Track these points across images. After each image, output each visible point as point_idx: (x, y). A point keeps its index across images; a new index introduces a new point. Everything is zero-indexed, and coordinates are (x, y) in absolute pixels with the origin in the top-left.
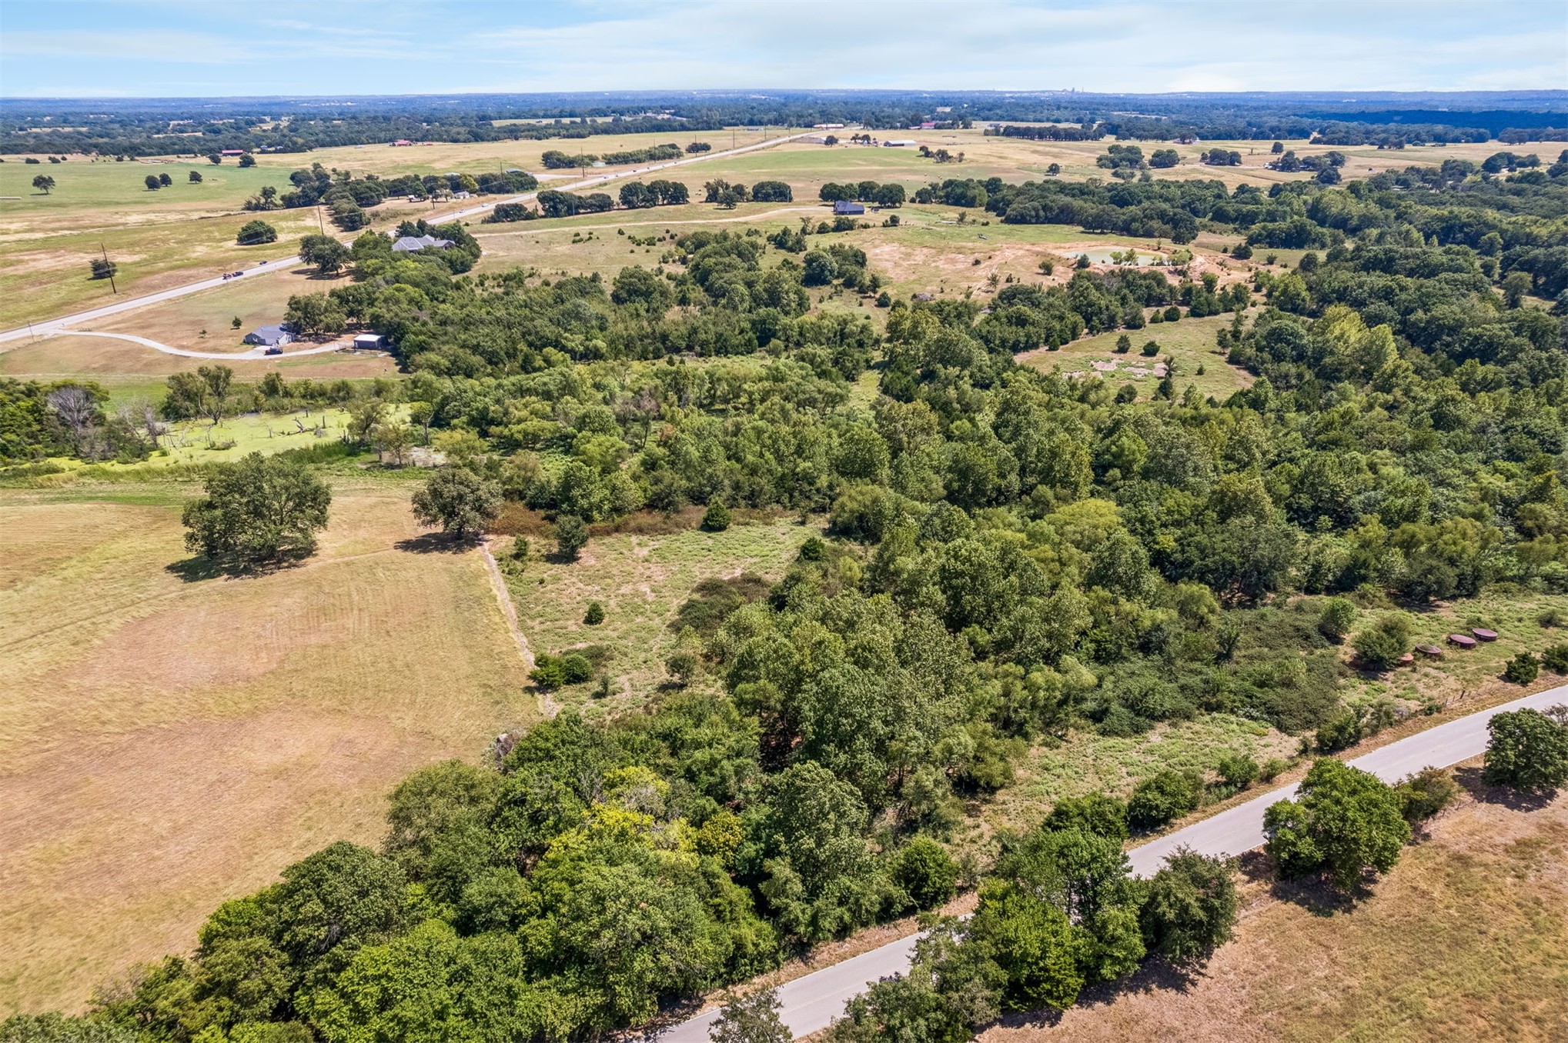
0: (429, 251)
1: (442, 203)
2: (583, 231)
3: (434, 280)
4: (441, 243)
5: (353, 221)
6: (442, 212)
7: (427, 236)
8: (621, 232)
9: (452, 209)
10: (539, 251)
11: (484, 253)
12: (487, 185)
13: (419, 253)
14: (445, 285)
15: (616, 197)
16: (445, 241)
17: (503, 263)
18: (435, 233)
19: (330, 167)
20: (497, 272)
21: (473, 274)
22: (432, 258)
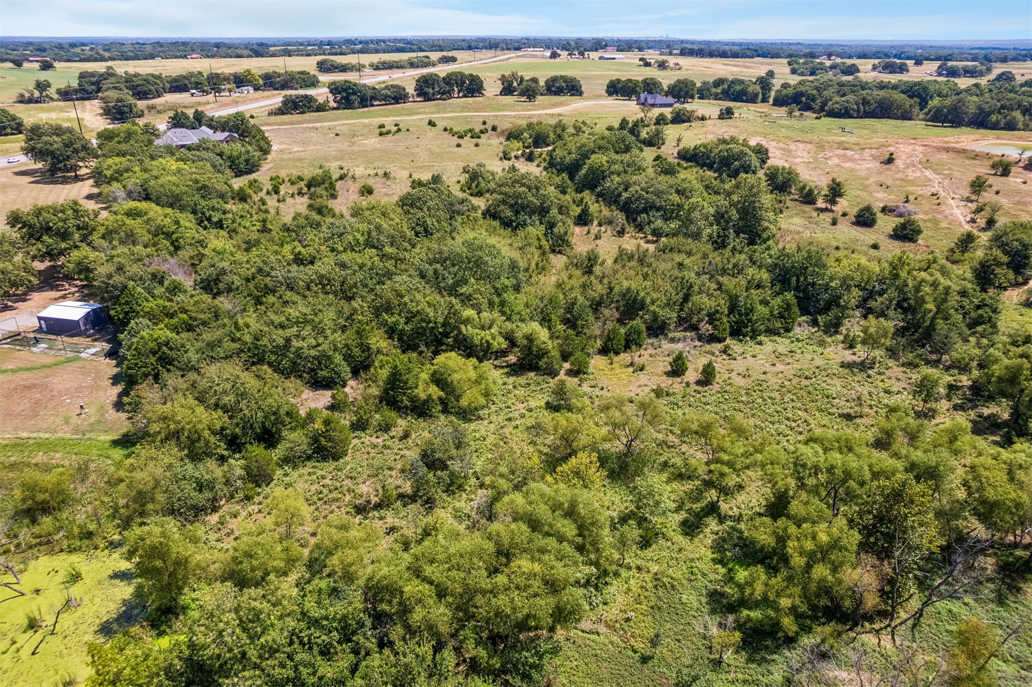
0: (201, 146)
1: (225, 96)
2: (389, 122)
3: (204, 190)
4: (221, 136)
5: (121, 113)
6: (225, 105)
7: (204, 128)
8: (431, 124)
9: (236, 103)
10: (341, 145)
11: (274, 148)
12: (270, 82)
13: (189, 148)
14: (222, 196)
15: (411, 89)
16: (226, 134)
17: (300, 160)
18: (217, 125)
19: (123, 71)
20: (296, 173)
21: (262, 176)
22: (204, 154)
